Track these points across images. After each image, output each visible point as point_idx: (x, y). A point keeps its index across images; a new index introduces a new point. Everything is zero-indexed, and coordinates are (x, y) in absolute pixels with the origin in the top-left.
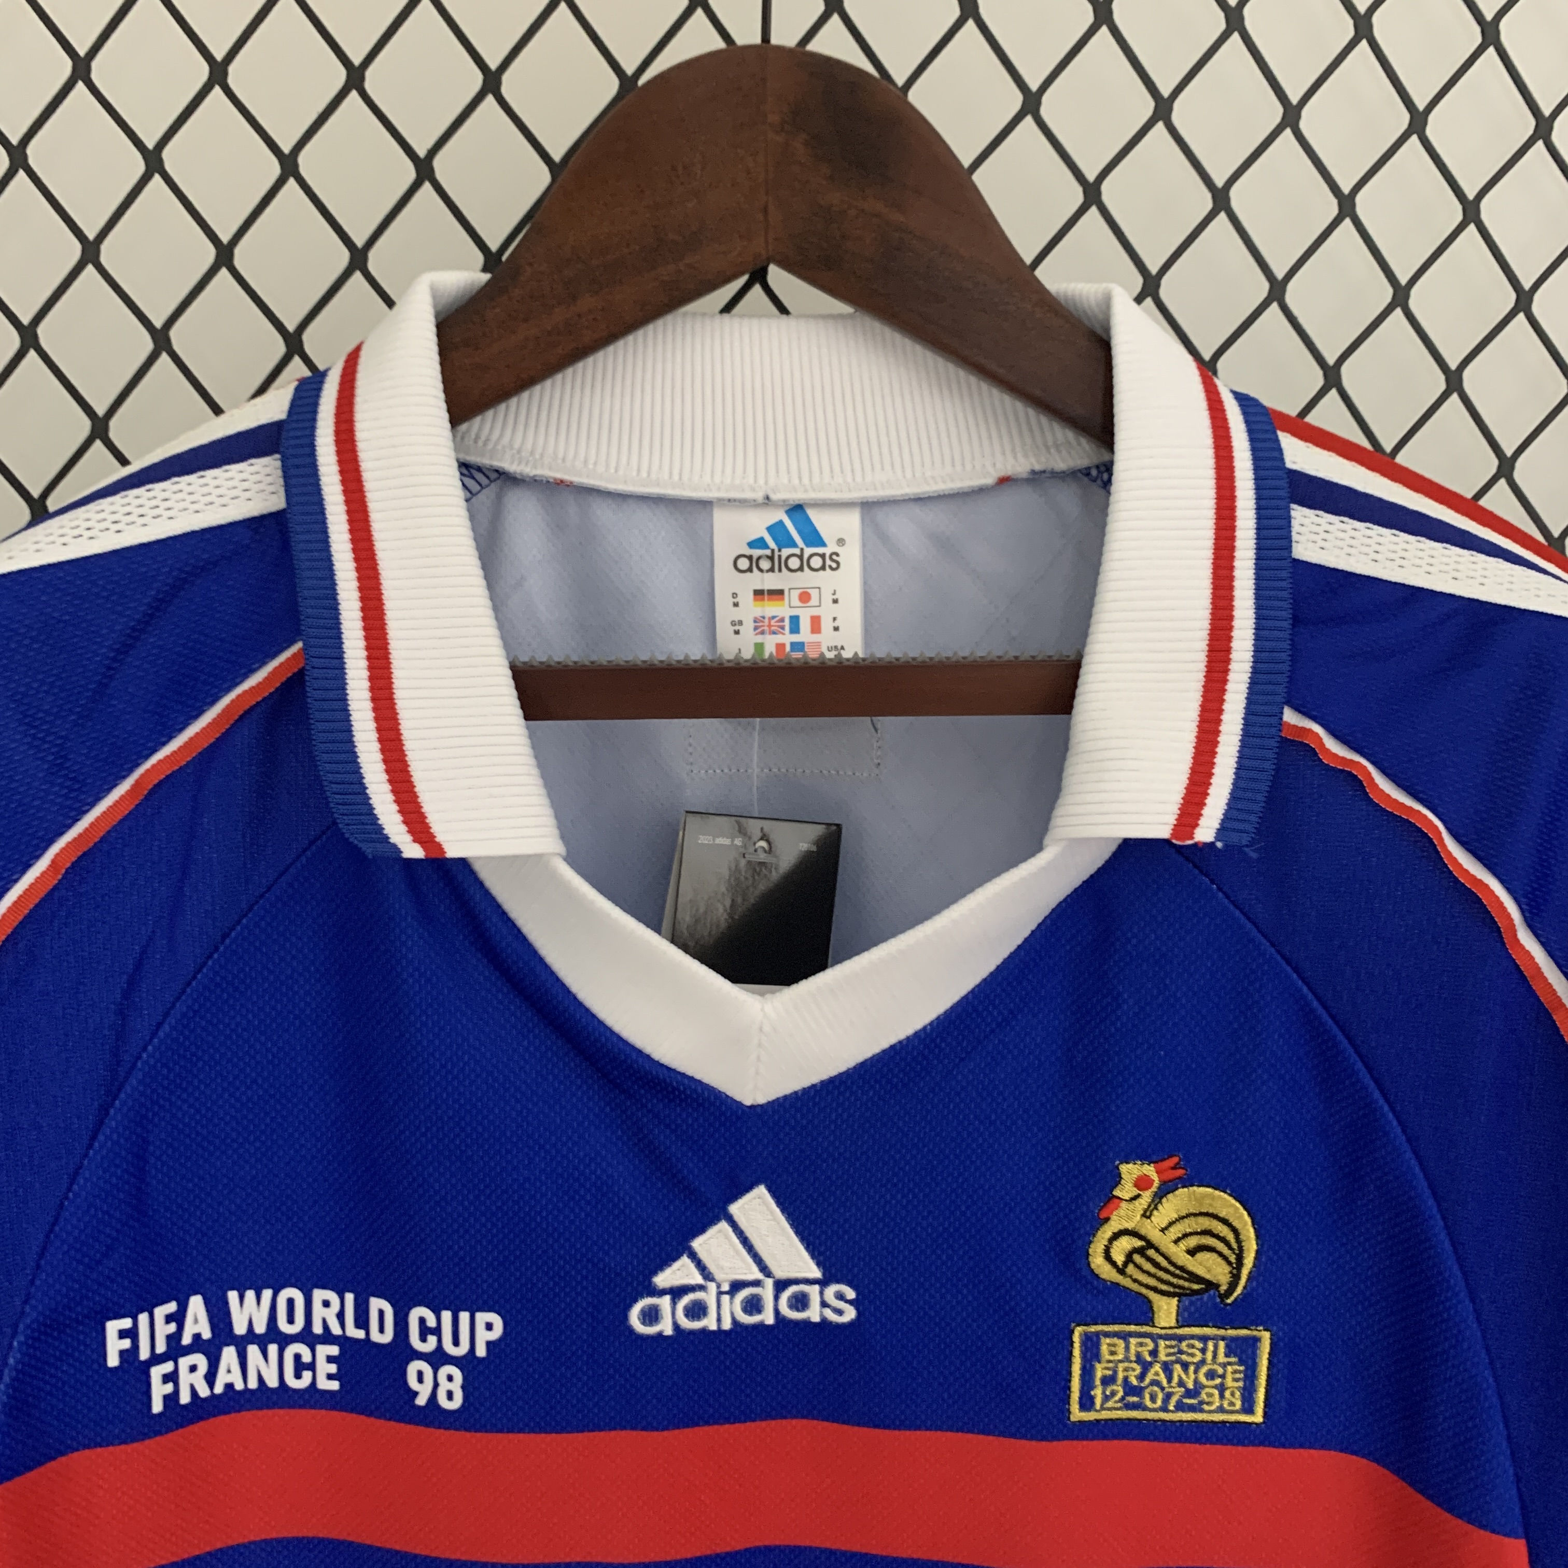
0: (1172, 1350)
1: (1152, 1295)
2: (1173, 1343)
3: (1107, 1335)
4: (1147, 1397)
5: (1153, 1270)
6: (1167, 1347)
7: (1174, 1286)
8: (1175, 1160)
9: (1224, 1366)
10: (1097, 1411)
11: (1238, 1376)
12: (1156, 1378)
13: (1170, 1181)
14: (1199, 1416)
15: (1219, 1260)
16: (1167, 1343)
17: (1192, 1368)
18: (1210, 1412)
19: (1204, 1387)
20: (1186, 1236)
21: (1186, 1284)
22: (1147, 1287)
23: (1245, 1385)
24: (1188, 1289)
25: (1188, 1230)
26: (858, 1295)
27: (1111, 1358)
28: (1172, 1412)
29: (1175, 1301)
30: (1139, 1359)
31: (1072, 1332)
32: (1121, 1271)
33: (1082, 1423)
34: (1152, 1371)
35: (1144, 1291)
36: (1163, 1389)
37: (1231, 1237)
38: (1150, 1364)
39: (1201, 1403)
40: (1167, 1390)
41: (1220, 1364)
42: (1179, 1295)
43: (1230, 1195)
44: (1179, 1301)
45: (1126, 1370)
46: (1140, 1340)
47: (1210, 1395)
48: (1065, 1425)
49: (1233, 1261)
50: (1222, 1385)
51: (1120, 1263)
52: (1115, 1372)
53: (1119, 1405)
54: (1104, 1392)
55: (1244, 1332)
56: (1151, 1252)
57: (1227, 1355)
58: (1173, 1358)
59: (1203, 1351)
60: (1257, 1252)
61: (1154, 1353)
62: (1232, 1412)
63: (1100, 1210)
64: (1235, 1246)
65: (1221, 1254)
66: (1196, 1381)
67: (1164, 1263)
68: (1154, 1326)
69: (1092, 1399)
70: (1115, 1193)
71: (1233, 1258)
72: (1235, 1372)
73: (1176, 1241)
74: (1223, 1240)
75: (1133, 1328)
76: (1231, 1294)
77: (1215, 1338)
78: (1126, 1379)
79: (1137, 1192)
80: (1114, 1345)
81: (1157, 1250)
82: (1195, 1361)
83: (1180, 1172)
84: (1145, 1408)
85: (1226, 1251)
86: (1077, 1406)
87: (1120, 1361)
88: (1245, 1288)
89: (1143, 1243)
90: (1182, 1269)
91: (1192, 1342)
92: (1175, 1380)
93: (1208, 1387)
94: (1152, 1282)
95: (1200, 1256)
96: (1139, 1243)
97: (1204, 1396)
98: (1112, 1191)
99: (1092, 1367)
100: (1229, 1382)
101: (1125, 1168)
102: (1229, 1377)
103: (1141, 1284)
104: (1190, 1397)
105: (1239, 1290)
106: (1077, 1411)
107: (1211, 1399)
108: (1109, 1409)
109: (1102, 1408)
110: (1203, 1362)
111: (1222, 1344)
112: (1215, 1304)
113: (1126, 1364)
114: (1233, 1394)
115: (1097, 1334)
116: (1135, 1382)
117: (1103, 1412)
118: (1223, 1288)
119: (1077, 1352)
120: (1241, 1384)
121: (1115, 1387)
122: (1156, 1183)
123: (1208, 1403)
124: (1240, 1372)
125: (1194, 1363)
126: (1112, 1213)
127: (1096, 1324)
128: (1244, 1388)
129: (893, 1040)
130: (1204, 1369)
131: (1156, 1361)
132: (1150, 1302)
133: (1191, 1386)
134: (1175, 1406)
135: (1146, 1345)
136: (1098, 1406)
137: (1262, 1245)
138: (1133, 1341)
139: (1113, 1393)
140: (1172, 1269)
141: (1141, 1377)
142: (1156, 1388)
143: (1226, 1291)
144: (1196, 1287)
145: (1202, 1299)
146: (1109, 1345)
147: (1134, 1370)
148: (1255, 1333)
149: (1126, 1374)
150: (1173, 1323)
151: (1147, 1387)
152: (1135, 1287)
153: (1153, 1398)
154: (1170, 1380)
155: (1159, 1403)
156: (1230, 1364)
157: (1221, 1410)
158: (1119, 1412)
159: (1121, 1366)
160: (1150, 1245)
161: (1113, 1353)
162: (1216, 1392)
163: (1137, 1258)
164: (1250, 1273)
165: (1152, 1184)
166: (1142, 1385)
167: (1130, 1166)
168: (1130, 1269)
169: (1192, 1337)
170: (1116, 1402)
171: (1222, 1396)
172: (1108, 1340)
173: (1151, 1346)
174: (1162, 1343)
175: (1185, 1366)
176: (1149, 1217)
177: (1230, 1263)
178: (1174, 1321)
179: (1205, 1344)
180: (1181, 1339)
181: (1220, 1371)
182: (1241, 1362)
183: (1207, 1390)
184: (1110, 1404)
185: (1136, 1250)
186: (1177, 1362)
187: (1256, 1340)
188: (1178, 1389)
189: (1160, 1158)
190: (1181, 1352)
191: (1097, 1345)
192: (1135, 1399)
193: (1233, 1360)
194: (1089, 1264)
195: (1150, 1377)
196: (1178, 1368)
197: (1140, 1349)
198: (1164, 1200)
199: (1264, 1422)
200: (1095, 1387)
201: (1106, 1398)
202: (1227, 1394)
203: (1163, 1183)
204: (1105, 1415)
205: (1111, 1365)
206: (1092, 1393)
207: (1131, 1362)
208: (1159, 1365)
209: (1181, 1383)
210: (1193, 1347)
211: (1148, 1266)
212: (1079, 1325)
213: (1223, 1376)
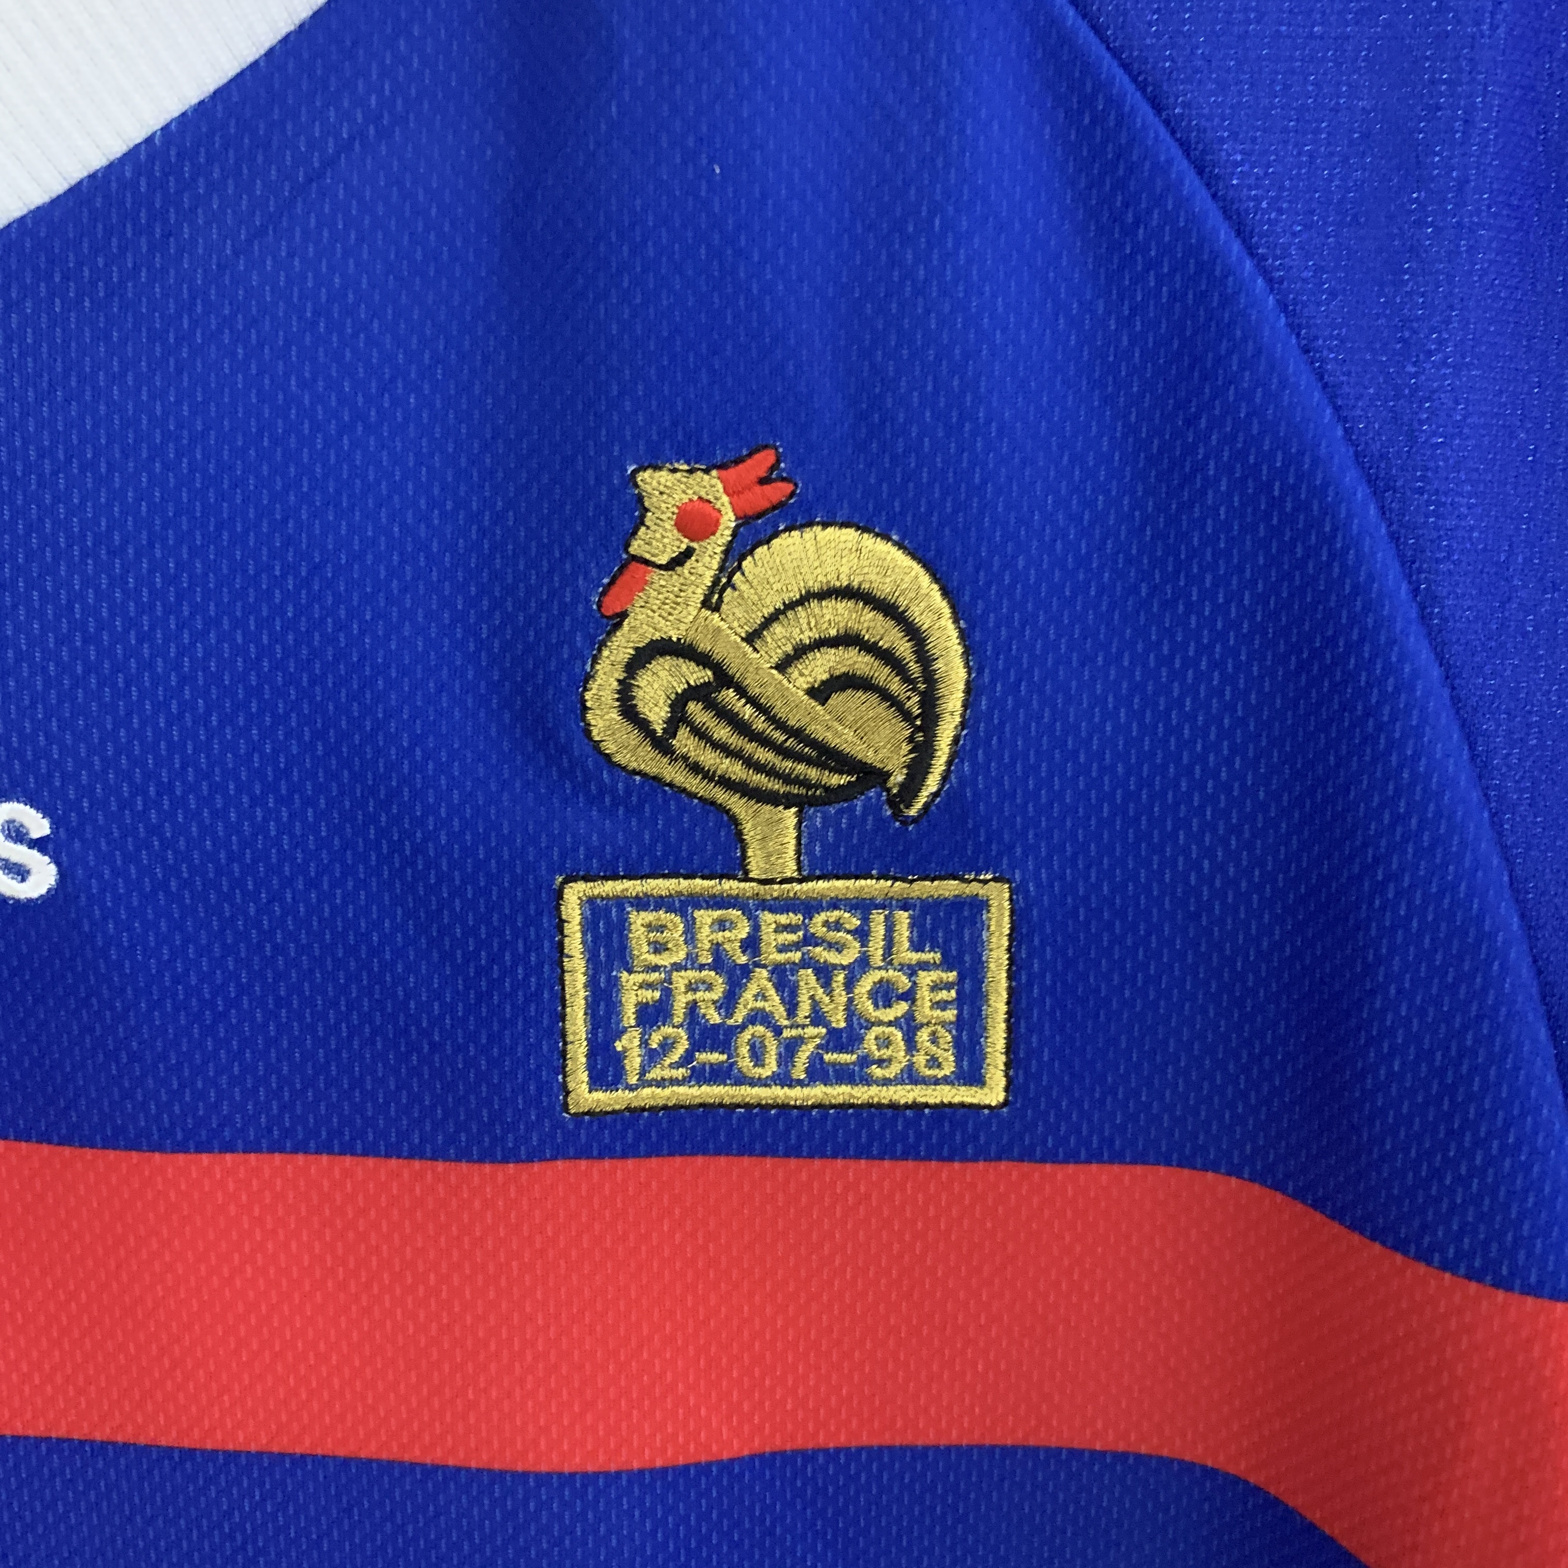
0: (792, 937)
1: (737, 805)
2: (795, 918)
3: (642, 903)
4: (744, 1050)
5: (735, 741)
6: (781, 928)
7: (787, 779)
8: (766, 458)
9: (912, 971)
10: (631, 1088)
11: (944, 995)
12: (760, 1004)
13: (759, 516)
14: (861, 1094)
15: (882, 710)
16: (783, 919)
17: (840, 977)
18: (886, 1082)
19: (870, 1024)
20: (801, 651)
21: (813, 773)
22: (726, 783)
23: (959, 1017)
24: (817, 786)
25: (806, 637)
26: (55, 825)
27: (654, 959)
28: (800, 1083)
29: (790, 816)
30: (719, 962)
31: (560, 895)
32: (662, 745)
33: (596, 1116)
34: (753, 988)
35: (721, 795)
36: (778, 1031)
37: (904, 648)
38: (746, 972)
39: (865, 1061)
40: (787, 1033)
41: (901, 968)
42: (800, 803)
43: (900, 545)
44: (799, 814)
45: (691, 987)
46: (717, 914)
47: (885, 1042)
48: (559, 1124)
49: (916, 711)
50: (909, 1017)
51: (659, 728)
52: (668, 994)
53: (681, 1073)
54: (644, 1043)
55: (949, 888)
56: (729, 696)
57: (917, 946)
58: (796, 956)
59: (862, 934)
60: (969, 689)
61: (751, 944)
62: (937, 1082)
63: (603, 594)
64: (914, 668)
65: (885, 695)
66: (850, 1009)
67: (760, 724)
68: (747, 879)
69: (618, 1059)
70: (636, 547)
71: (913, 704)
72: (935, 988)
73: (783, 666)
74: (887, 657)
75: (699, 884)
76: (915, 795)
77: (887, 904)
78: (692, 1007)
79: (685, 544)
80: (661, 928)
81: (742, 691)
82: (845, 963)
83: (779, 491)
84: (742, 1080)
85: (895, 686)
86: (584, 1076)
87: (677, 967)
88: (945, 778)
89: (707, 675)
90: (797, 733)
91: (834, 915)
92: (805, 1009)
93: (880, 1023)
94: (736, 770)
95: (836, 700)
96: (699, 675)
97: (870, 1043)
98: (627, 545)
99: (614, 983)
100: (925, 1011)
101: (649, 479)
102: (925, 996)
103: (707, 775)
104: (841, 1048)
105: (932, 783)
106: (585, 1087)
107: (886, 1053)
108: (661, 1083)
109: (644, 1083)
110: (863, 963)
111: (903, 918)
112: (881, 822)
113: (692, 974)
114: (934, 1040)
115: (620, 902)
116: (715, 1018)
117: (647, 1091)
118: (899, 777)
119: (574, 943)
120: (950, 1015)
121: (668, 1030)
122: (728, 520)
123: (880, 1062)
124: (948, 986)
125: (844, 968)
126: (631, 601)
127: (615, 877)
128: (959, 1023)
129: (76, 172)
130: (866, 984)
131: (757, 965)
132: (734, 821)
133: (839, 1021)
134: (807, 1071)
135: (733, 926)
136: (633, 1080)
137: (980, 671)
138: (705, 917)
139: (667, 1046)
140: (779, 736)
141: (728, 1003)
142: (760, 1029)
143: (902, 786)
144: (837, 780)
145: (852, 809)
146: (649, 927)
147: (710, 987)
148: (974, 888)
149: (690, 997)
150: (790, 869)
151: (743, 1027)
152: (693, 784)
153: (757, 1055)
154: (792, 1008)
155: (771, 1066)
156: (925, 966)
157: (910, 1076)
158: (682, 1089)
159: (680, 980)
160: (723, 678)
161: (659, 948)
162: (898, 1035)
163: (694, 708)
164: (956, 740)
165: (717, 523)
166: (731, 1022)
167: (664, 476)
168: (684, 741)
169: (834, 904)
170: (671, 1066)
171: (911, 1045)
172: (648, 916)
173: (743, 930)
174: (768, 919)
175: (824, 973)
176: (716, 609)
177: (907, 716)
178: (793, 866)
179: (866, 920)
180: (809, 907)
181: (904, 982)
182: (947, 964)
183: (876, 1031)
184: (655, 1073)
185: (693, 693)
186: (805, 963)
187: (979, 905)
188: (811, 1031)
189: (731, 456)
190: (810, 940)
191: (622, 926)
192: (716, 1057)
193: (928, 956)
194: (587, 732)
195: (748, 1001)
196: (807, 977)
197: (719, 936)
198: (747, 564)
199: (1006, 1103)
200: (624, 1031)
201: (652, 1057)
202: (923, 1036)
203: (745, 521)
204: (648, 1096)
205: (654, 976)
206: (619, 1046)
207: (702, 967)
208: (765, 973)
209: (817, 1018)
210: (837, 926)
211: (722, 733)
212: (570, 879)
213: (909, 996)
